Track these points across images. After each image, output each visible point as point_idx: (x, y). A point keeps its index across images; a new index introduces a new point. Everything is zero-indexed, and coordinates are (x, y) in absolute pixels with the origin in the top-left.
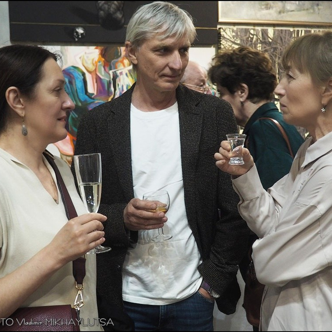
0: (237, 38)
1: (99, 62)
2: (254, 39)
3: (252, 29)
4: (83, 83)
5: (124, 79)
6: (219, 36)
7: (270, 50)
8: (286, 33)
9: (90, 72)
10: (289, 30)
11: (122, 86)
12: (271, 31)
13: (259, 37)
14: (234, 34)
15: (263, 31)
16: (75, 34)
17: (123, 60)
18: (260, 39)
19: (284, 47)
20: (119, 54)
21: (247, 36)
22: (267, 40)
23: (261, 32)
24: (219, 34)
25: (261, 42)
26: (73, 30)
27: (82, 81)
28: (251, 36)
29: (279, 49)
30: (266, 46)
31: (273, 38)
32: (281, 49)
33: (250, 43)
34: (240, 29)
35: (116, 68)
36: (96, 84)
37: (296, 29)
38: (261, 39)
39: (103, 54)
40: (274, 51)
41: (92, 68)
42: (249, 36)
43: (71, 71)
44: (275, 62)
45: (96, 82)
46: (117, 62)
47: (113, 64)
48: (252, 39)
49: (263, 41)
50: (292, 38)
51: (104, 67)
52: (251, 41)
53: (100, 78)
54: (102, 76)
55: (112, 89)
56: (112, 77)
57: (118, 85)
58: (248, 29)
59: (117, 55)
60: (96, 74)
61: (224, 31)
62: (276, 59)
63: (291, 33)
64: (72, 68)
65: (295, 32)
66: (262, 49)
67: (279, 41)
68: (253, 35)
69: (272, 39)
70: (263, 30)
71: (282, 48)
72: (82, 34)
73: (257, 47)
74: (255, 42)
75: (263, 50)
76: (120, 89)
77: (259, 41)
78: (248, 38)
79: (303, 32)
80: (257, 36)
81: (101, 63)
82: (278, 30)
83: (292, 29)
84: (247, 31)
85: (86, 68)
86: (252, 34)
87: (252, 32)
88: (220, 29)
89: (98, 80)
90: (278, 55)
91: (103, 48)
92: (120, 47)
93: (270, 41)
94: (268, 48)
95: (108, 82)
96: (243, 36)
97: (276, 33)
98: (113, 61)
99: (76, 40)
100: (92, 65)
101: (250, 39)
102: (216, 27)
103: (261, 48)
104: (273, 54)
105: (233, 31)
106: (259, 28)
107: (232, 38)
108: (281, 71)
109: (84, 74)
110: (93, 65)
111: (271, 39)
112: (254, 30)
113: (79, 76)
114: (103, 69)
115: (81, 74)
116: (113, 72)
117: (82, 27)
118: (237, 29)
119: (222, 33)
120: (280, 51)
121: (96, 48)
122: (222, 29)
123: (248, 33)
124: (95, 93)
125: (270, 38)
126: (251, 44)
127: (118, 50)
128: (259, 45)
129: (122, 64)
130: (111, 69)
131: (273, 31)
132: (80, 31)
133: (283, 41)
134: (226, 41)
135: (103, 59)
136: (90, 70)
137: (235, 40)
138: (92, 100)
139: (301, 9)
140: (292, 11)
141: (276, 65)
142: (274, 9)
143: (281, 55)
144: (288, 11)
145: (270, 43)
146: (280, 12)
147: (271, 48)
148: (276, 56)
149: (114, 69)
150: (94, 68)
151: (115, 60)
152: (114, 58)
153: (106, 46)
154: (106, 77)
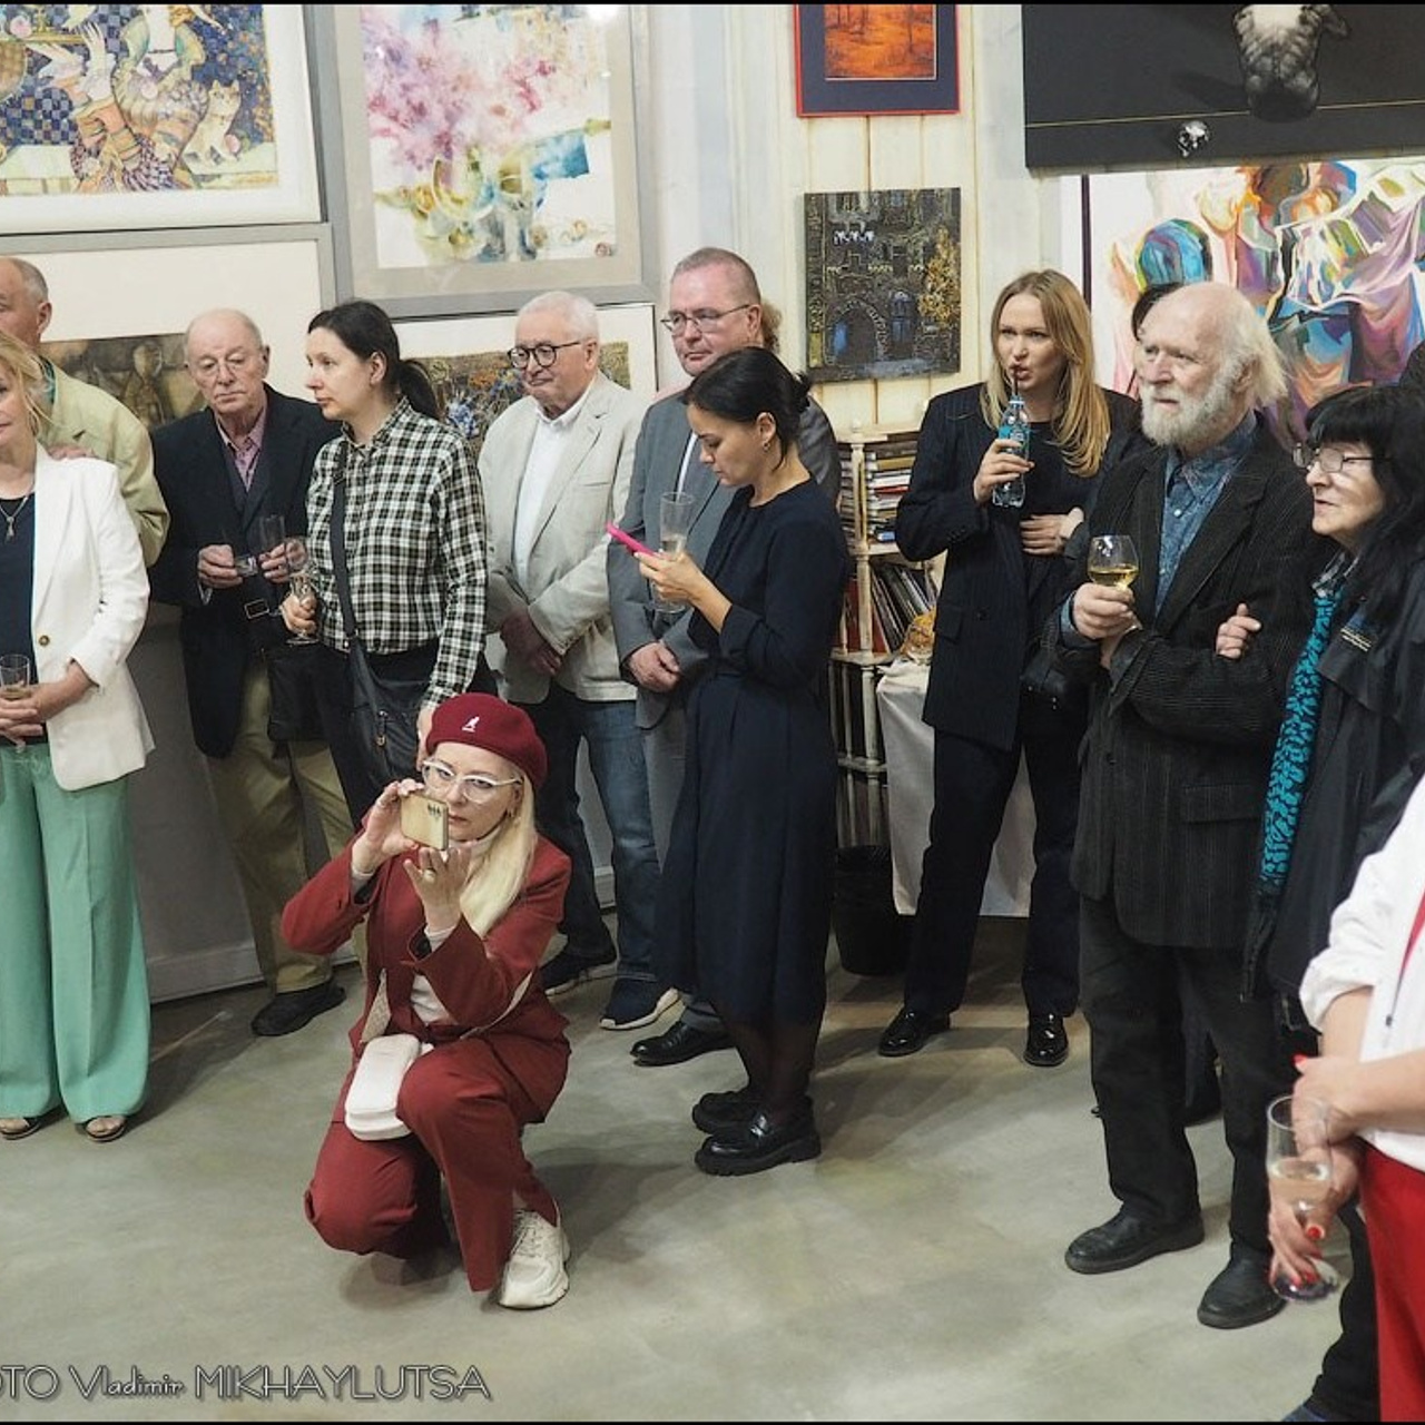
1: (1247, 206)
5: (1314, 247)
9: (1220, 233)
11: (1310, 265)
16: (1182, 140)
17: (1313, 198)
20: (1304, 182)
26: (1177, 130)
27: (1199, 256)
36: (1235, 263)
39: (1259, 185)
41: (1225, 221)
43: (1171, 233)
45: (1237, 258)
46: (1297, 203)
47: (1285, 209)
51: (1259, 218)
55: (1281, 273)
56: (1280, 244)
57: (1297, 262)
59: (1298, 185)
60: (1238, 237)
64: (1174, 225)
72: (1200, 139)
76: (1301, 273)
81: (1251, 208)
85: (1209, 223)
89: (1243, 251)
92: (1306, 162)
98: (1284, 202)
99: (1185, 154)
100: (1227, 214)
109: (1203, 239)
110: (1231, 213)
113: (1190, 243)
114: (1256, 223)
115: (1197, 240)
117: (1200, 119)
121: (1239, 171)
127: (1300, 171)
129: (1309, 209)
130: (1278, 223)
132: (1196, 131)
135: (1259, 198)
136: (1221, 227)
149: (1286, 222)
150: (1232, 222)
151: (1290, 199)
152: (1288, 194)
153: (1267, 163)
154: (1262, 243)
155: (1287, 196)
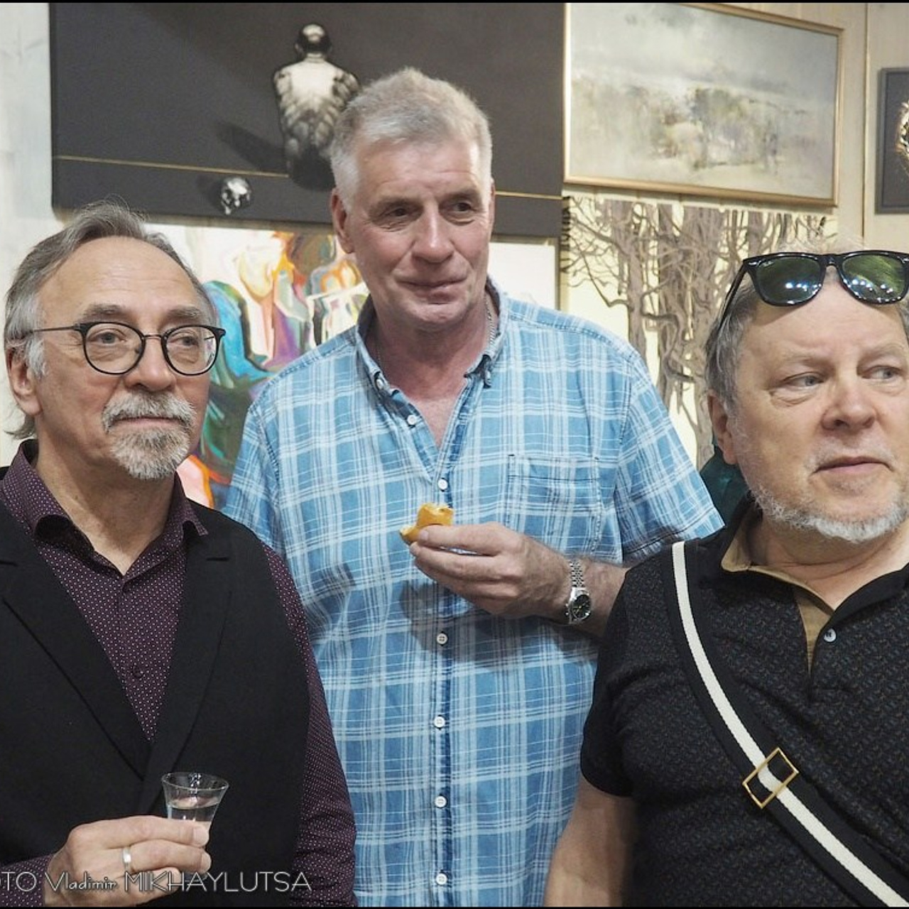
0: (604, 225)
1: (282, 273)
2: (643, 229)
3: (637, 203)
4: (240, 327)
5: (341, 320)
6: (566, 216)
7: (676, 257)
8: (710, 216)
9: (258, 299)
10: (716, 210)
13: (653, 224)
14: (599, 214)
15: (662, 212)
16: (225, 196)
17: (340, 270)
18: (654, 228)
19: (705, 251)
20: (332, 254)
21: (627, 222)
22: (669, 233)
23: (657, 212)
24: (566, 211)
25: (659, 238)
26: (220, 185)
27: (238, 322)
28: (637, 221)
29: (696, 255)
30: (666, 246)
31: (683, 227)
32: (698, 256)
34: (612, 201)
35: (322, 289)
36: (271, 332)
37: (731, 208)
38: (657, 229)
39: (293, 253)
40: (684, 259)
41: (263, 288)
42: (632, 220)
43: (212, 295)
44: (686, 286)
45: (273, 326)
46: (326, 275)
47: (316, 279)
48: (638, 226)
49: (661, 233)
50: (722, 228)
51: (293, 286)
52: (636, 233)
53: (283, 316)
54: (288, 308)
55: (312, 344)
56: (312, 314)
57: (327, 333)
58: (631, 203)
59: (327, 256)
60: (274, 305)
61: (578, 204)
62: (688, 279)
63: (720, 217)
64: (213, 286)
65: (728, 216)
66: (658, 253)
67: (695, 236)
68: (641, 218)
69: (681, 229)
70: (661, 207)
71: (701, 254)
72: (242, 197)
73: (649, 249)
74: (644, 236)
75: (662, 255)
77: (653, 234)
78: (629, 225)
79: (746, 215)
80: (648, 220)
81: (285, 276)
82: (694, 208)
83: (722, 209)
84: (627, 207)
85: (248, 288)
86: (638, 216)
87: (638, 209)
88: (568, 198)
89: (279, 321)
90: (692, 271)
91: (292, 235)
92: (332, 235)
93: (677, 233)
94: (671, 251)
95: (303, 325)
96: (618, 219)
97: (690, 216)
98: (315, 271)
99: (228, 211)
100: (264, 280)
101: (633, 227)
102: (560, 195)
103: (656, 249)
104: (682, 267)
105: (597, 206)
106: (653, 202)
107: (595, 224)
108: (698, 308)
109: (242, 305)
110: (267, 279)
111: (677, 229)
112: (643, 205)
113: (230, 309)
114: (291, 291)
115: (235, 304)
116: (315, 300)
117: (242, 177)
118: (606, 201)
119: (573, 210)
120: (696, 260)
121: (275, 236)
122: (574, 199)
123: (630, 213)
124: (270, 357)
125: (676, 227)
126: (636, 240)
127: (329, 243)
128: (651, 244)
129: (337, 282)
130: (310, 293)
131: (682, 209)
132: (238, 188)
133: (704, 236)
134: (581, 230)
135: (292, 266)
136: (258, 293)
137: (601, 228)
138: (262, 374)
139: (740, 159)
140: (722, 164)
141: (689, 294)
142: (684, 156)
143: (698, 270)
144: (713, 164)
145: (676, 240)
146: (696, 166)
147: (679, 252)
148: (687, 272)
149: (318, 292)
150: (268, 288)
151: (321, 269)
152: (319, 265)
153: (300, 231)
154: (297, 312)
155: (317, 267)
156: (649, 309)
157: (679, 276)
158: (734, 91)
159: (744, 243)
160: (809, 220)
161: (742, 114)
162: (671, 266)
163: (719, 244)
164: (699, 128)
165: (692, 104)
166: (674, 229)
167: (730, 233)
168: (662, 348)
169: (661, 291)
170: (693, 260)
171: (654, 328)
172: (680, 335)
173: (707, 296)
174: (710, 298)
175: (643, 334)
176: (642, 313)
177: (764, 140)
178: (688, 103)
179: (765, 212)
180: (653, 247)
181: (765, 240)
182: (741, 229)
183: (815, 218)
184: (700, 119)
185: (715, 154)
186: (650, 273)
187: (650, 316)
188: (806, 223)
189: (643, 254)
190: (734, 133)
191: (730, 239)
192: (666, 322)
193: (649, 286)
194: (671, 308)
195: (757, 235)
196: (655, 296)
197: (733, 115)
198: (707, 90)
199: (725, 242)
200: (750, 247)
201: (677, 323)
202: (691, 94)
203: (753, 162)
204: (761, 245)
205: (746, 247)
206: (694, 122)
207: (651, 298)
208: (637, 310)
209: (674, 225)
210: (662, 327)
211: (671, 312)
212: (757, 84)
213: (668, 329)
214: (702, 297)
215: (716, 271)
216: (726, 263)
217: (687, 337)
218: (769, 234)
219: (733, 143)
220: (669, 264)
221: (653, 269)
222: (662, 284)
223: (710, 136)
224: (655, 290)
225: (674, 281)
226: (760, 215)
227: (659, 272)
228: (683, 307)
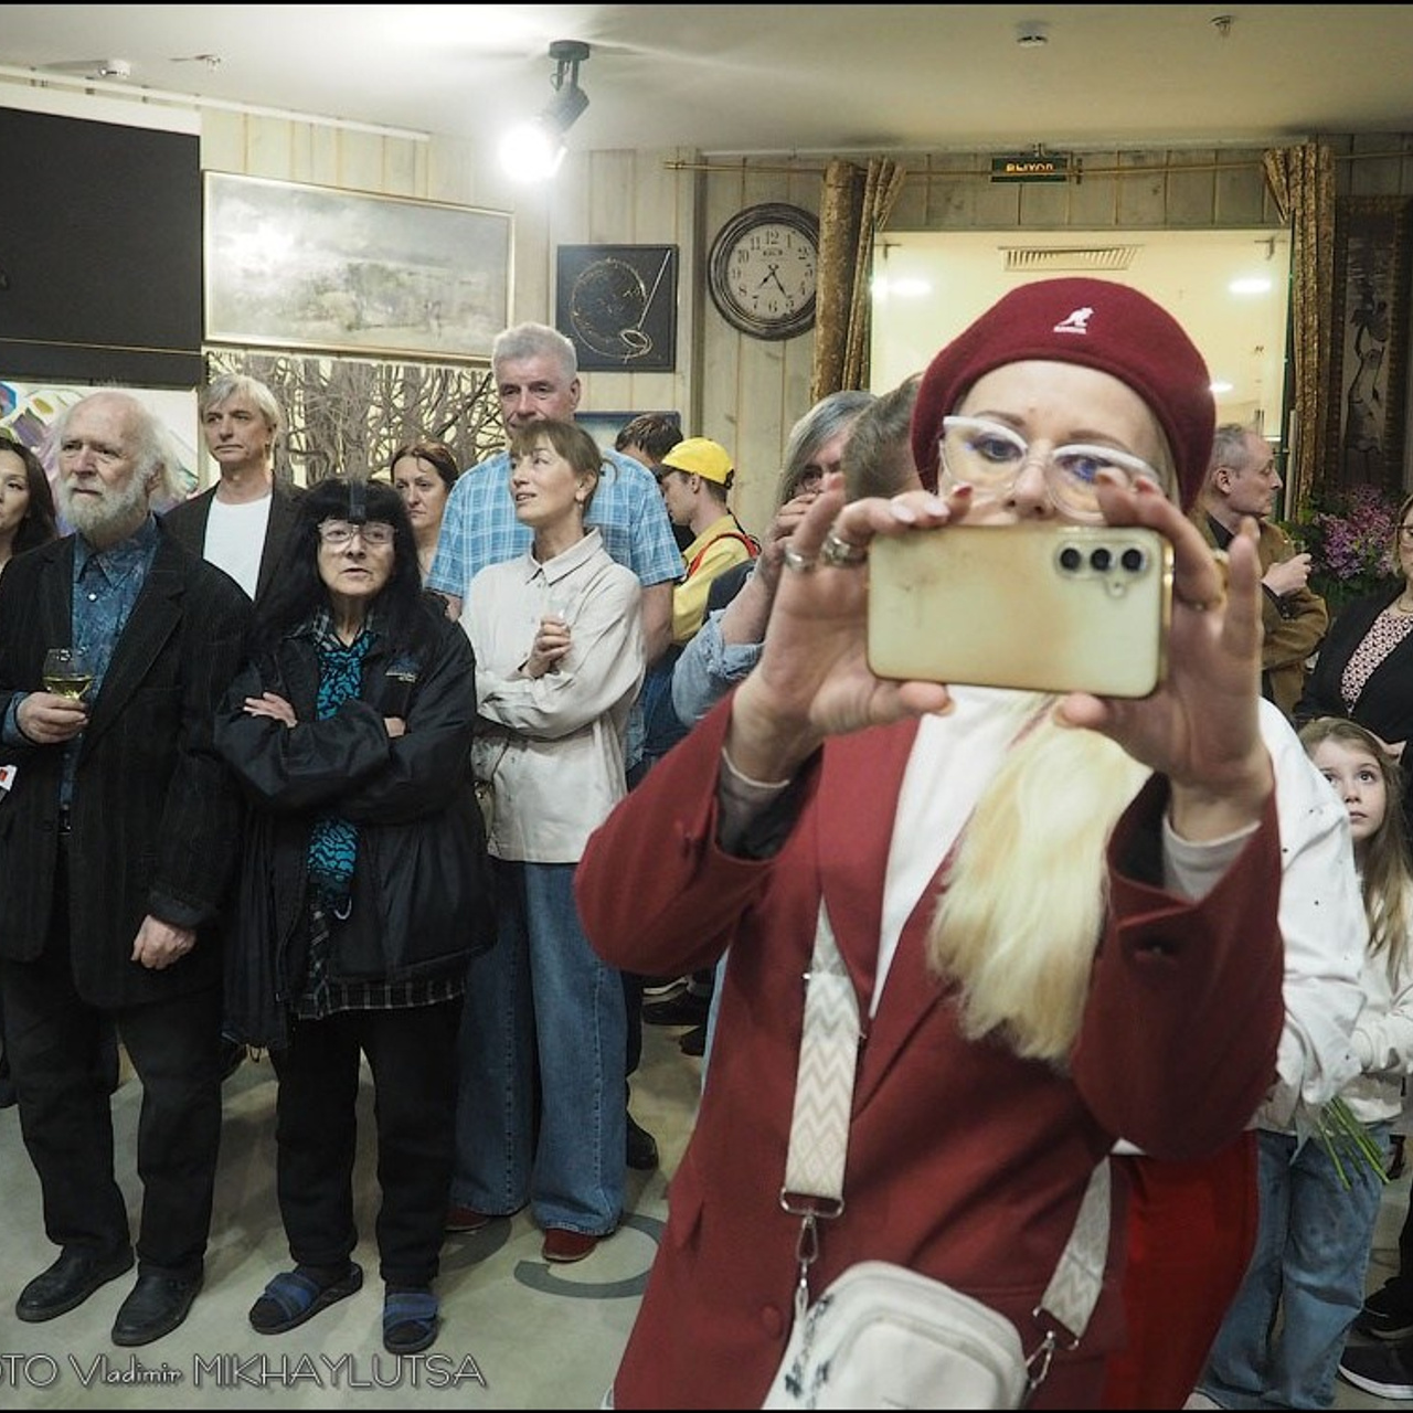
2: (287, 380)
3: (281, 358)
6: (205, 368)
7: (325, 404)
8: (361, 369)
10: (369, 365)
12: (326, 365)
13: (298, 376)
14: (239, 366)
15: (308, 365)
18: (300, 379)
19: (357, 399)
21: (271, 372)
22: (316, 384)
23: (302, 366)
24: (207, 363)
25: (305, 387)
28: (281, 373)
29: (346, 402)
30: (313, 394)
31: (332, 379)
32: (349, 403)
33: (276, 386)
34: (253, 356)
37: (385, 364)
38: (303, 379)
40: (333, 405)
42: (276, 372)
44: (335, 428)
48: (282, 377)
49: (308, 383)
50: (375, 380)
52: (280, 383)
58: (273, 358)
61: (218, 359)
62: (338, 422)
63: (372, 372)
65: (381, 370)
66: (304, 399)
67: (345, 385)
68: (285, 370)
69: (329, 380)
70: (306, 362)
71: (351, 401)
73: (294, 396)
74: (289, 384)
75: (309, 401)
77: (298, 384)
78: (273, 376)
79: (401, 370)
80: (293, 373)
82: (343, 363)
83: (374, 363)
84: (270, 361)
86: (282, 369)
87: (282, 364)
88: (207, 353)
90: (341, 414)
93: (325, 384)
94: (318, 398)
96: (260, 370)
97: (339, 368)
101: (276, 378)
102: (199, 350)
103: (302, 397)
104: (331, 413)
105: (238, 360)
106: (299, 358)
108: (349, 446)
111: (325, 380)
112: (287, 360)
118: (248, 356)
119: (213, 363)
120: (347, 406)
122: (213, 354)
123: (273, 366)
125: (323, 378)
126: (280, 388)
128: (297, 392)
131: (330, 366)
133: (355, 387)
139: (399, 322)
140: (378, 326)
141: (339, 434)
142: (336, 320)
143: (349, 414)
144: (368, 327)
145: (324, 389)
146: (350, 328)
147: (328, 399)
148: (337, 415)
156: (295, 446)
157: (328, 419)
158: (391, 265)
159: (400, 393)
160: (473, 374)
161: (400, 285)
162: (319, 410)
163: (372, 393)
164: (353, 296)
165: (344, 276)
166: (322, 380)
167: (384, 384)
168: (310, 478)
169: (308, 432)
170: (343, 406)
171: (301, 462)
172: (330, 468)
173: (359, 437)
174: (362, 439)
175: (290, 466)
176: (288, 448)
177: (426, 306)
178: (339, 276)
179: (423, 368)
180: (299, 396)
181: (423, 391)
182: (396, 382)
183: (481, 374)
184: (354, 288)
185: (369, 317)
186: (296, 417)
187: (297, 452)
188: (470, 377)
189: (287, 400)
190: (391, 300)
191: (384, 390)
192: (314, 458)
193: (295, 427)
194: (319, 446)
195: (413, 387)
196: (302, 436)
197: (391, 285)
198: (361, 264)
199: (378, 392)
200: (406, 397)
201: (327, 459)
202: (343, 267)
203: (413, 325)
204: (419, 394)
205: (402, 396)
206: (347, 291)
207: (298, 437)
208: (282, 446)
209: (321, 376)
210: (310, 461)
211: (320, 449)
212: (414, 259)
213: (317, 463)
214: (354, 438)
215: (369, 416)
216: (380, 411)
217: (338, 470)
218: (428, 385)
219: (390, 310)
220: (316, 409)
221: (299, 414)
222: (310, 425)
223: (365, 303)
224: (302, 431)
225: (322, 424)
226: (418, 370)
227: (306, 416)
228: (332, 444)
